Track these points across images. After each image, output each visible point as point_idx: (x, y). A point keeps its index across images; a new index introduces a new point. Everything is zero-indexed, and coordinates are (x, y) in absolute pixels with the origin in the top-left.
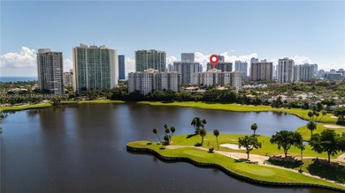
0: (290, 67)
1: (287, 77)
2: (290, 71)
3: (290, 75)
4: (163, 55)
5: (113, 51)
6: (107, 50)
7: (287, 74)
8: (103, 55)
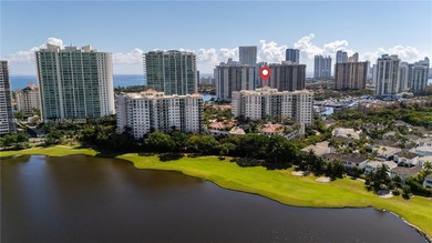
0: (395, 70)
1: (389, 86)
2: (394, 77)
3: (394, 83)
4: (191, 58)
5: (104, 55)
6: (93, 54)
7: (390, 81)
8: (86, 62)
